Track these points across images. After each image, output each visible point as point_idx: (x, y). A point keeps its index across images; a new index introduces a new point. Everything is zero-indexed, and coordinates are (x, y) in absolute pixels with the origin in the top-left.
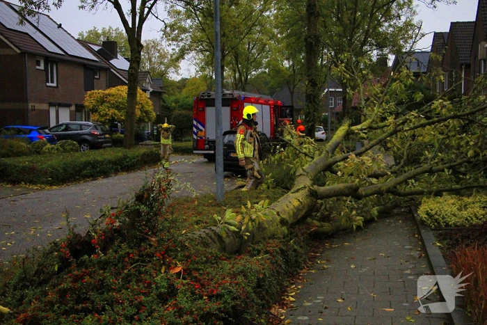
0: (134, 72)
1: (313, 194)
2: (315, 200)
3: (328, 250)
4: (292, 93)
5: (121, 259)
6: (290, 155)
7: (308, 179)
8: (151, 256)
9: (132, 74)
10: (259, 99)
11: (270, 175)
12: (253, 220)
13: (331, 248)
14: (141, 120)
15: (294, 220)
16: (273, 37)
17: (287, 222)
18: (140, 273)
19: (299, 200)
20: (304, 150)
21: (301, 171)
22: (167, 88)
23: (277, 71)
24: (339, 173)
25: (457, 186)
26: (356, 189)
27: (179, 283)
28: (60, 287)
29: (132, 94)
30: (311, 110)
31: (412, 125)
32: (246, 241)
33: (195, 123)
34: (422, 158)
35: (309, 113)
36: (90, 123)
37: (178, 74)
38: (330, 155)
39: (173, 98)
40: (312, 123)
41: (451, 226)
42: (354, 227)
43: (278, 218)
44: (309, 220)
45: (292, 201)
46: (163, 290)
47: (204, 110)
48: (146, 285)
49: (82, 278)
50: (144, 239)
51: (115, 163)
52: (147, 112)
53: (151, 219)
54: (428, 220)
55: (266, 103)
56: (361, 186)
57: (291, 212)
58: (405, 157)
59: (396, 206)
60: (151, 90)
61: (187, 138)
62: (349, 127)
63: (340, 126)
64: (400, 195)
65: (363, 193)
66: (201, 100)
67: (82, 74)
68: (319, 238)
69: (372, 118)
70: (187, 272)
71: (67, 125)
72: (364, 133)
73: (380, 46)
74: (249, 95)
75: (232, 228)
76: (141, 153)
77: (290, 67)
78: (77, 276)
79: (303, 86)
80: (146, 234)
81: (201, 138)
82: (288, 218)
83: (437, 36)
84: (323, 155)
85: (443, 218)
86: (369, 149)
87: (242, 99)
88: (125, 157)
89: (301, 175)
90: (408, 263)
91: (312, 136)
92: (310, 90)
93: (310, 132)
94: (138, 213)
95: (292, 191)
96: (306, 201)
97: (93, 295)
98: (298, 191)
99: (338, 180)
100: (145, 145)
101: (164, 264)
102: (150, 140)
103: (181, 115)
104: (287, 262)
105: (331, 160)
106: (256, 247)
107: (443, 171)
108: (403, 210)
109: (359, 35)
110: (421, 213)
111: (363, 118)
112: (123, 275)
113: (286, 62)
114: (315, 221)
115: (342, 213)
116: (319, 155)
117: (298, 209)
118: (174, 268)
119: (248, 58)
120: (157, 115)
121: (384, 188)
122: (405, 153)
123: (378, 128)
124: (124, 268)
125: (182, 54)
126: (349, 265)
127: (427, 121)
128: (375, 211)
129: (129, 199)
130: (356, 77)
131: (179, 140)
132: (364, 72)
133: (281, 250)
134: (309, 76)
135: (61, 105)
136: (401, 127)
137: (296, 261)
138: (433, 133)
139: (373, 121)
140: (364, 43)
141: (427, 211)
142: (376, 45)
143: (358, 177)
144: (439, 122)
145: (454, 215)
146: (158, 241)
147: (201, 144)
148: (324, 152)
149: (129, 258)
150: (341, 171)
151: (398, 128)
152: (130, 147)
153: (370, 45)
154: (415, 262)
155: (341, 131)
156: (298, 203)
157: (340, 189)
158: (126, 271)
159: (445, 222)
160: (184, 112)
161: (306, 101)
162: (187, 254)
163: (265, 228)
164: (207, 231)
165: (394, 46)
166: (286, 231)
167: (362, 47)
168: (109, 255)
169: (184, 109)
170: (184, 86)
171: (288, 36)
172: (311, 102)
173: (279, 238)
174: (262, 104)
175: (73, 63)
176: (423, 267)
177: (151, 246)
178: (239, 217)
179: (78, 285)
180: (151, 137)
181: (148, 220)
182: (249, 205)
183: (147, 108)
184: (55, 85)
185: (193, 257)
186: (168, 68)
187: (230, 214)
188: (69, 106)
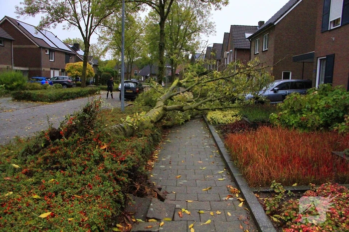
1: (165, 109)
2: (165, 112)
4: (151, 67)
5: (76, 142)
7: (162, 103)
8: (91, 140)
9: (85, 57)
12: (139, 121)
13: (171, 133)
14: (88, 76)
15: (157, 121)
18: (85, 149)
19: (158, 112)
22: (100, 64)
23: (145, 58)
24: (174, 100)
25: (221, 107)
26: (182, 107)
27: (105, 154)
28: (44, 155)
29: (85, 65)
31: (205, 81)
32: (136, 131)
36: (67, 77)
37: (104, 58)
38: (171, 92)
39: (102, 68)
41: (220, 124)
42: (181, 123)
43: (150, 120)
44: (162, 120)
45: (155, 112)
46: (97, 158)
48: (88, 155)
49: (55, 151)
50: (87, 132)
51: (77, 94)
52: (91, 73)
54: (211, 121)
56: (184, 106)
57: (155, 117)
59: (197, 114)
60: (93, 64)
62: (178, 80)
63: (175, 80)
64: (199, 110)
65: (185, 109)
67: (65, 56)
68: (166, 128)
70: (109, 149)
71: (58, 77)
72: (185, 83)
75: (130, 124)
76: (88, 89)
77: (150, 57)
78: (53, 150)
80: (89, 129)
82: (154, 120)
85: (217, 120)
88: (82, 91)
89: (159, 100)
90: (205, 140)
94: (85, 118)
95: (155, 107)
96: (162, 112)
97: (61, 160)
98: (158, 107)
99: (174, 103)
101: (97, 144)
103: (105, 74)
104: (154, 140)
106: (140, 133)
107: (216, 100)
109: (179, 46)
110: (208, 118)
111: (183, 77)
112: (76, 150)
113: (149, 55)
114: (164, 121)
115: (176, 118)
117: (158, 116)
118: (102, 146)
120: (95, 74)
121: (193, 107)
123: (190, 82)
124: (77, 146)
125: (106, 50)
127: (211, 80)
128: (189, 117)
129: (80, 110)
133: (151, 134)
135: (55, 69)
137: (158, 139)
139: (188, 79)
141: (211, 117)
142: (185, 50)
143: (183, 102)
144: (216, 80)
145: (221, 119)
146: (94, 132)
149: (80, 141)
151: (199, 82)
152: (83, 87)
153: (183, 50)
154: (207, 139)
155: (176, 82)
157: (175, 107)
158: (78, 148)
159: (218, 122)
162: (109, 139)
163: (144, 124)
164: (118, 126)
166: (153, 126)
168: (69, 140)
169: (107, 72)
170: (107, 63)
171: (150, 44)
173: (150, 129)
175: (61, 51)
176: (212, 142)
177: (91, 135)
178: (133, 119)
179: (54, 155)
180: (93, 83)
181: (90, 122)
182: (137, 114)
183: (91, 71)
184: (53, 61)
185: (112, 141)
186: (100, 55)
187: (128, 118)
188: (59, 69)
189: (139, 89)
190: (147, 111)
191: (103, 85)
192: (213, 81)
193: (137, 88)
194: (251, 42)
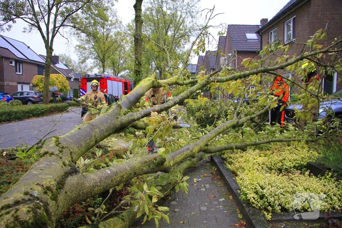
10: (116, 79)
33: (81, 90)
36: (33, 91)
47: (86, 83)
55: (120, 81)
60: (74, 78)
63: (146, 77)
66: (85, 78)
67: (37, 68)
69: (178, 75)
83: (200, 57)
87: (106, 78)
123: (183, 84)
135: (24, 83)
152: (46, 103)
174: (118, 81)
175: (30, 63)
184: (21, 73)
188: (29, 84)
194: (261, 36)
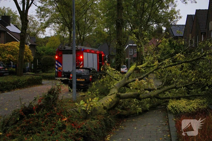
0: (23, 34)
1: (118, 96)
2: (119, 99)
3: (125, 122)
4: (109, 46)
5: (44, 115)
6: (108, 80)
7: (116, 90)
8: (55, 114)
9: (23, 36)
10: (91, 50)
11: (98, 90)
12: (91, 106)
13: (127, 122)
14: (26, 61)
15: (110, 108)
16: (98, 15)
17: (106, 108)
18: (51, 120)
19: (112, 99)
20: (115, 77)
21: (113, 86)
22: (37, 43)
23: (100, 33)
24: (131, 88)
25: (188, 95)
26: (139, 95)
27: (66, 124)
28: (21, 125)
29: (22, 46)
30: (119, 57)
31: (166, 66)
32: (89, 115)
33: (56, 62)
34: (172, 81)
35: (118, 58)
37: (44, 34)
38: (127, 79)
39: (41, 48)
40: (119, 64)
41: (182, 112)
42: (138, 113)
43: (103, 106)
44: (116, 108)
45: (109, 99)
46: (60, 126)
47: (62, 56)
48: (54, 124)
49: (29, 122)
50: (52, 108)
52: (29, 57)
53: (54, 101)
54: (172, 110)
55: (95, 53)
56: (141, 94)
57: (108, 104)
58: (165, 81)
59: (159, 105)
60: (30, 44)
61: (50, 71)
62: (136, 66)
63: (132, 65)
64: (160, 99)
65: (142, 97)
66: (60, 50)
68: (121, 118)
69: (148, 62)
70: (69, 121)
72: (143, 69)
73: (157, 22)
74: (86, 48)
75: (83, 108)
76: (27, 78)
77: (108, 32)
78: (27, 121)
79: (114, 44)
80: (53, 106)
81: (60, 71)
82: (107, 107)
83: (189, 17)
84: (123, 79)
85: (179, 109)
86: (145, 77)
87: (82, 50)
89: (113, 88)
90: (160, 127)
91: (119, 70)
92: (118, 47)
93: (118, 69)
94: (49, 98)
95: (109, 95)
96: (115, 100)
97: (34, 128)
98: (111, 95)
99: (131, 91)
100: (27, 74)
101: (60, 117)
102: (29, 71)
103: (47, 58)
104: (106, 125)
105: (127, 81)
106: (93, 117)
107: (181, 88)
108: (163, 107)
110: (169, 107)
112: (45, 121)
113: (106, 29)
114: (119, 110)
115: (132, 106)
116: (122, 79)
117: (111, 103)
118: (64, 119)
119: (85, 27)
120: (34, 58)
121: (152, 95)
122: (165, 79)
123: (151, 67)
124: (45, 118)
125: (47, 24)
126: (134, 128)
127: (173, 64)
128: (148, 106)
130: (141, 42)
131: (45, 72)
132: (145, 39)
133: (104, 119)
134: (117, 40)
136: (160, 66)
137: (111, 125)
138: (175, 69)
139: (148, 63)
140: (148, 21)
141: (172, 106)
142: (155, 22)
143: (140, 89)
144: (178, 64)
145: (184, 108)
146: (57, 109)
147: (59, 74)
148: (124, 78)
149: (47, 115)
150: (132, 87)
151: (159, 67)
153: (152, 22)
154: (163, 126)
155: (132, 68)
156: (112, 100)
157: (131, 95)
158: (46, 120)
159: (179, 111)
160: (49, 56)
161: (116, 52)
162: (68, 114)
163: (97, 110)
164: (72, 110)
165: (165, 22)
166: (106, 112)
167: (147, 23)
168: (39, 114)
169: (49, 55)
170: (47, 41)
171: (107, 15)
172: (118, 53)
173: (103, 114)
174: (93, 53)
176: (166, 128)
177: (54, 111)
178: (86, 104)
179: (28, 124)
180: (30, 70)
181: (53, 101)
182: (90, 100)
183: (28, 54)
185: (71, 116)
186: (38, 31)
187: (82, 102)
189: (93, 77)
190: (100, 98)
191: (44, 72)
192: (176, 65)
193: (89, 76)
